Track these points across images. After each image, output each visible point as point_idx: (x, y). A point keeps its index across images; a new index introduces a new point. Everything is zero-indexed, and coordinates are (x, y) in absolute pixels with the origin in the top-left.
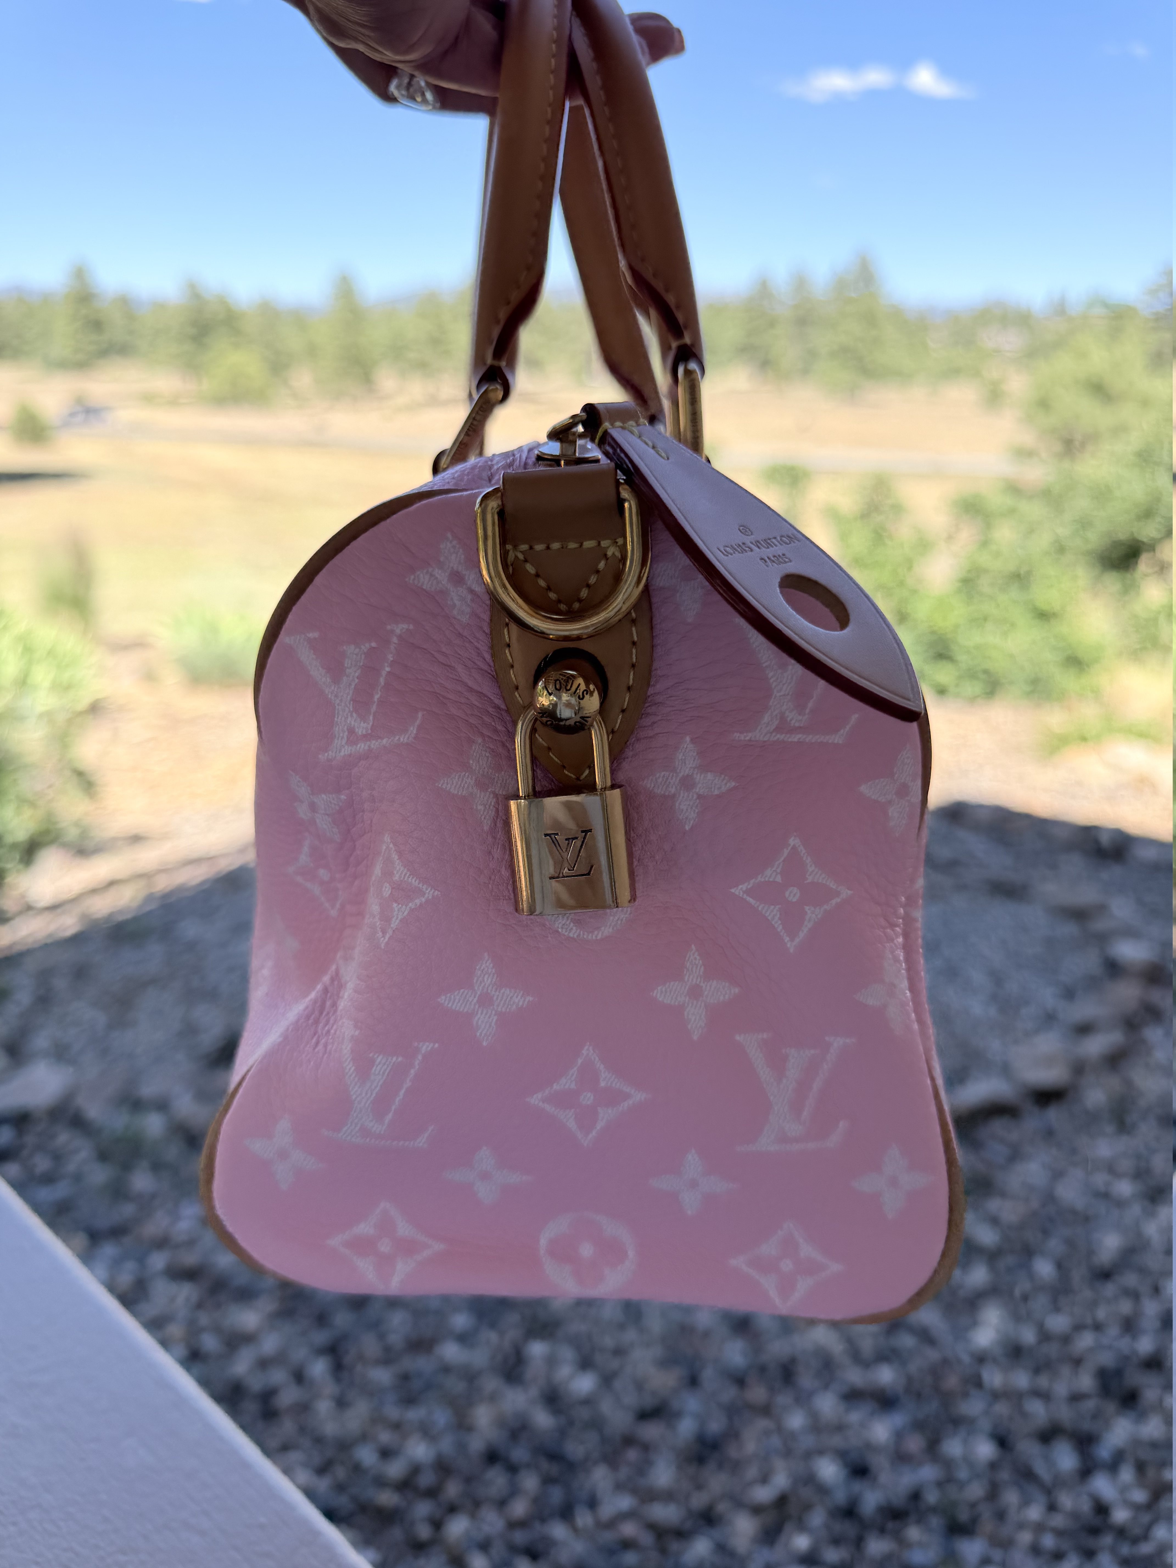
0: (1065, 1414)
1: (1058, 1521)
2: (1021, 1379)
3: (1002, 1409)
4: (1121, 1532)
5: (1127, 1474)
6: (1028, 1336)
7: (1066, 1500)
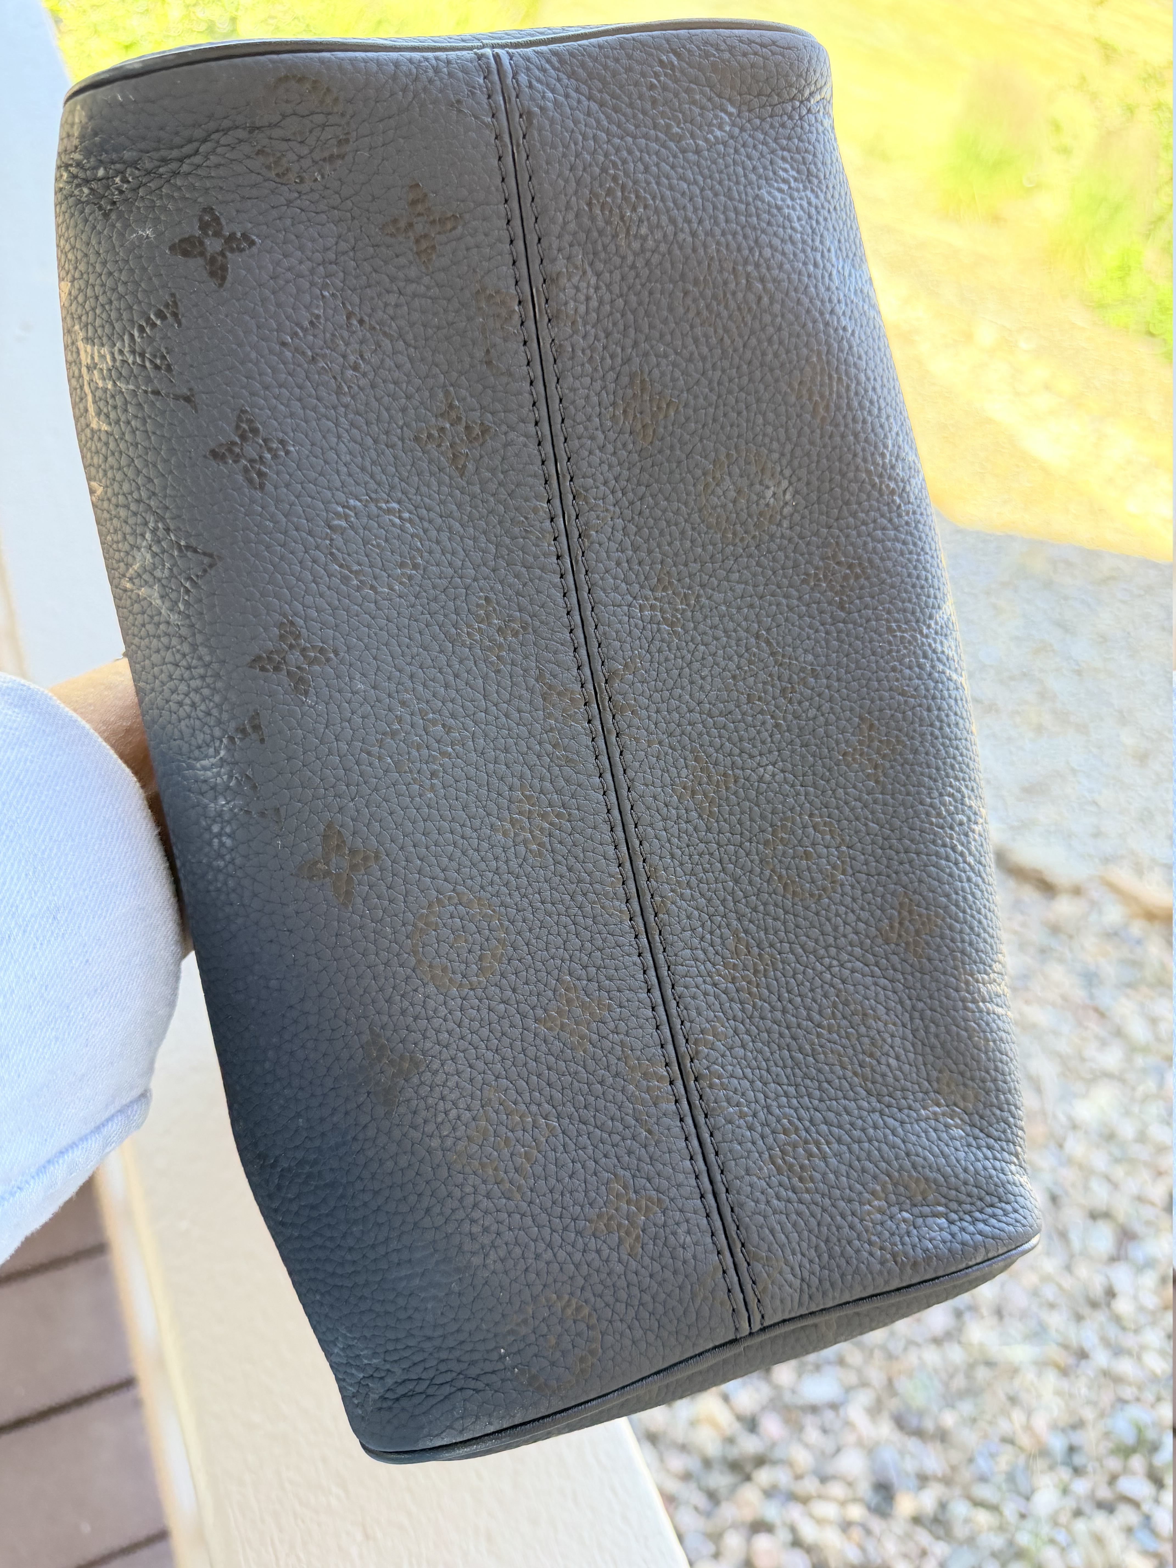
0: (1123, 1208)
1: (1067, 1282)
2: (1099, 1160)
3: (1069, 1175)
4: (1117, 1320)
6: (1127, 1130)
7: (1083, 1271)
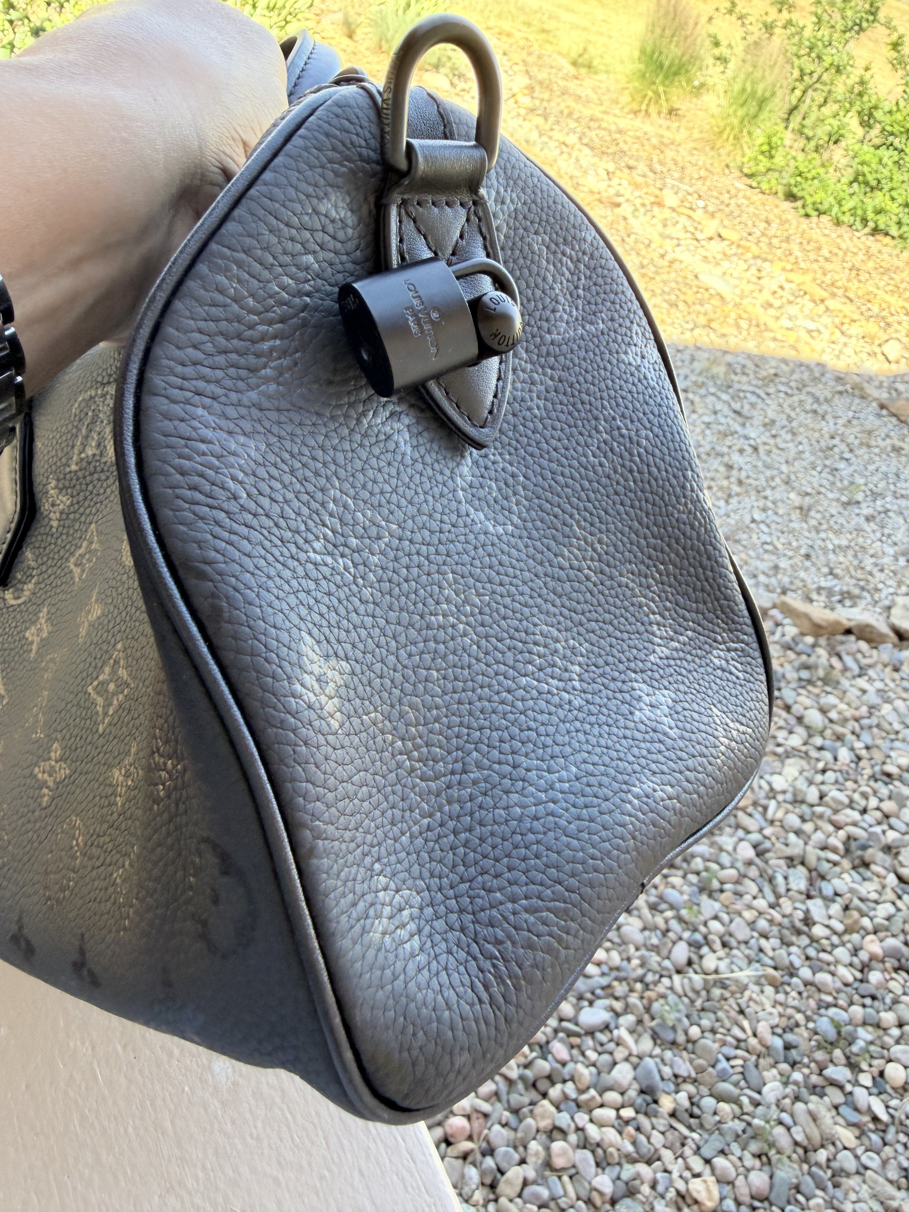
5: (836, 908)
